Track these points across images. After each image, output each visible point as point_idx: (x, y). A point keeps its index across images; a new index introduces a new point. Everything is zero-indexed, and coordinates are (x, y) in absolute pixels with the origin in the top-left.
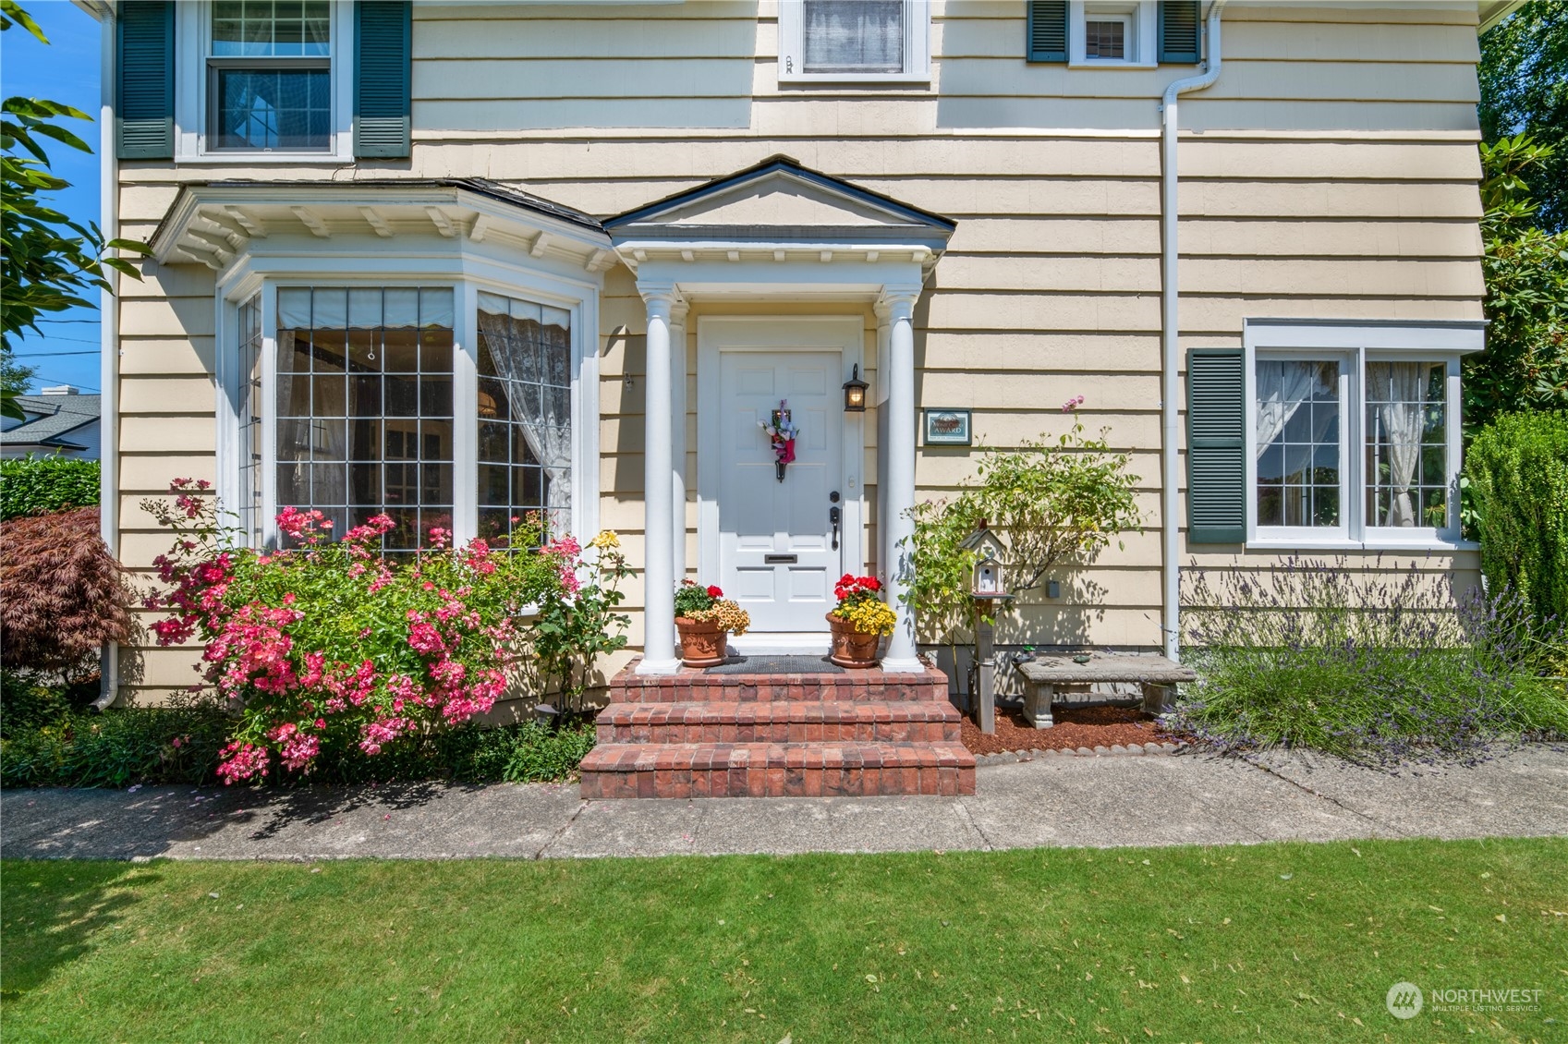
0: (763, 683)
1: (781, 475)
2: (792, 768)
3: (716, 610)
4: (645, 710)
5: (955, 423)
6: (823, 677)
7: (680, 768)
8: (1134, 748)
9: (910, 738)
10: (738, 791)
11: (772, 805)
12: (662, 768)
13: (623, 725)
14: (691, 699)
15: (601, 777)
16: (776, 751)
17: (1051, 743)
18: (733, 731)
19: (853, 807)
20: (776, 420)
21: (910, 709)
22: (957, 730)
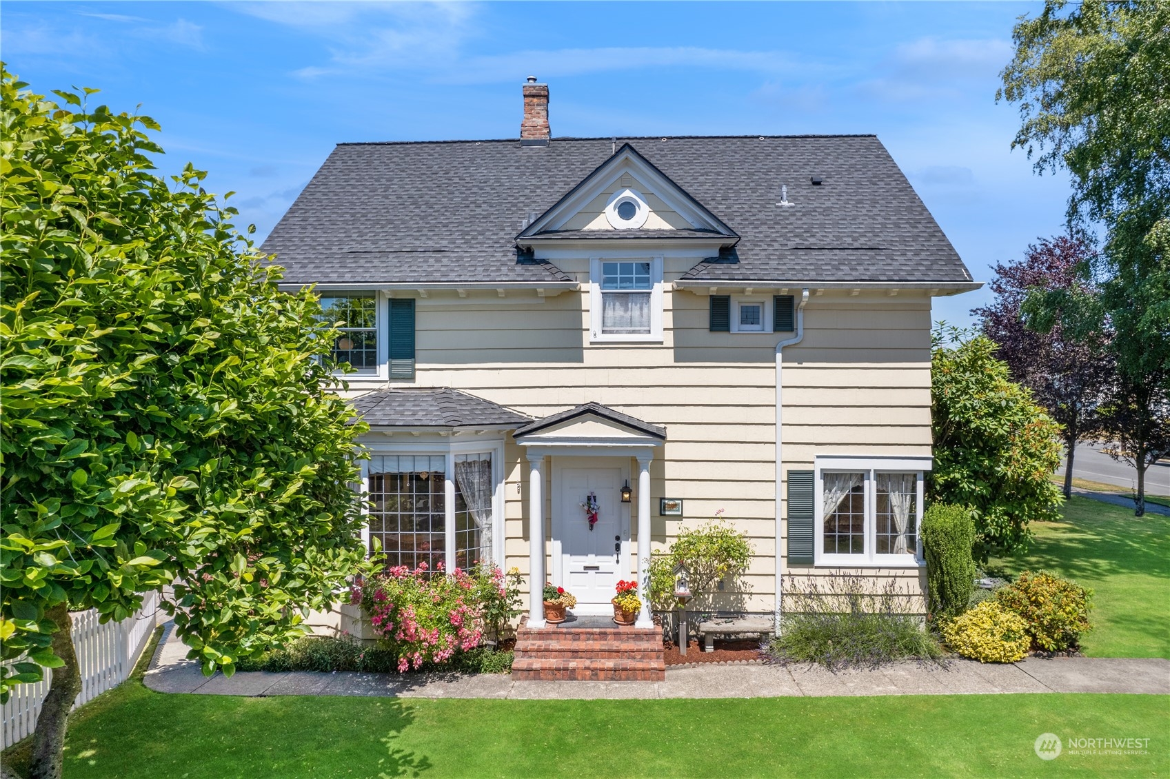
0: (582, 633)
1: (591, 528)
2: (594, 670)
3: (562, 599)
4: (533, 645)
5: (675, 505)
6: (608, 630)
7: (550, 669)
8: (744, 662)
9: (643, 658)
10: (573, 678)
11: (586, 684)
12: (543, 669)
13: (525, 651)
14: (551, 639)
15: (520, 672)
16: (587, 663)
17: (710, 659)
18: (570, 654)
19: (616, 685)
20: (589, 498)
21: (644, 645)
22: (662, 655)
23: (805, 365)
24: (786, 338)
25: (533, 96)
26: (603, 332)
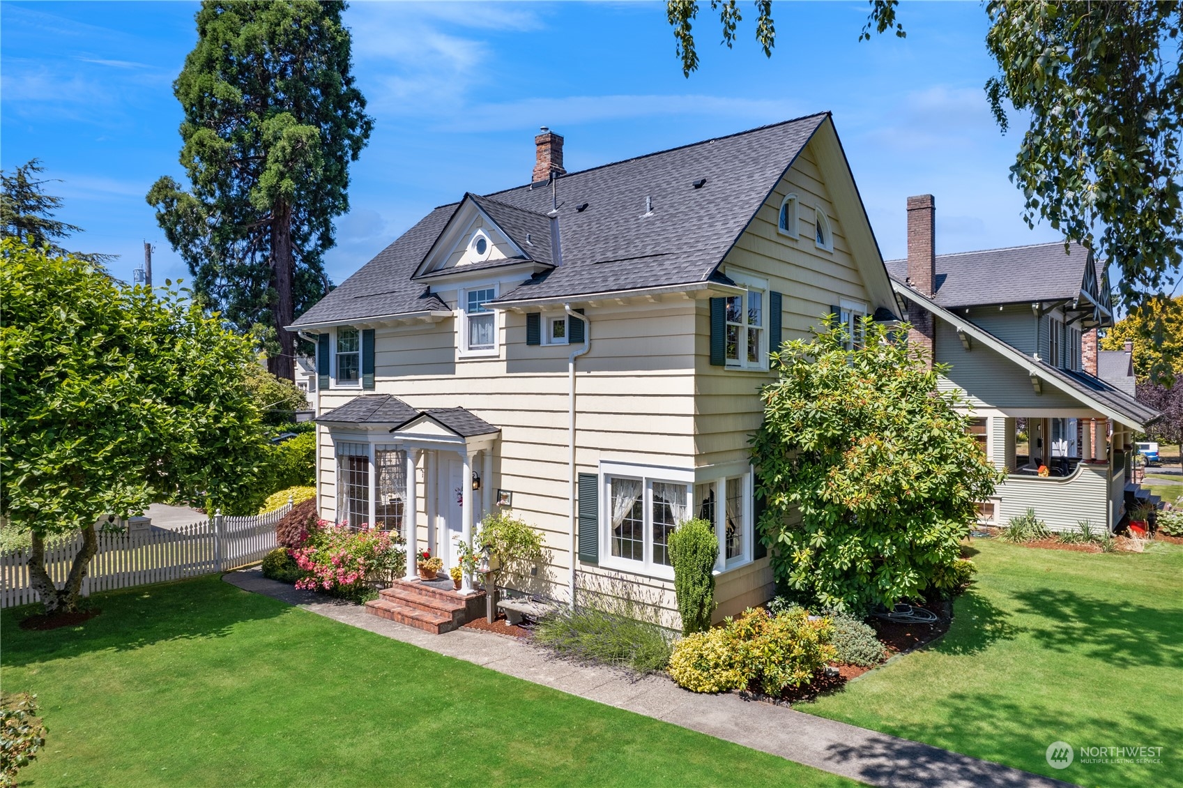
5: (507, 496)
9: (441, 615)
17: (510, 633)
23: (593, 373)
24: (578, 349)
25: (542, 144)
26: (470, 349)
